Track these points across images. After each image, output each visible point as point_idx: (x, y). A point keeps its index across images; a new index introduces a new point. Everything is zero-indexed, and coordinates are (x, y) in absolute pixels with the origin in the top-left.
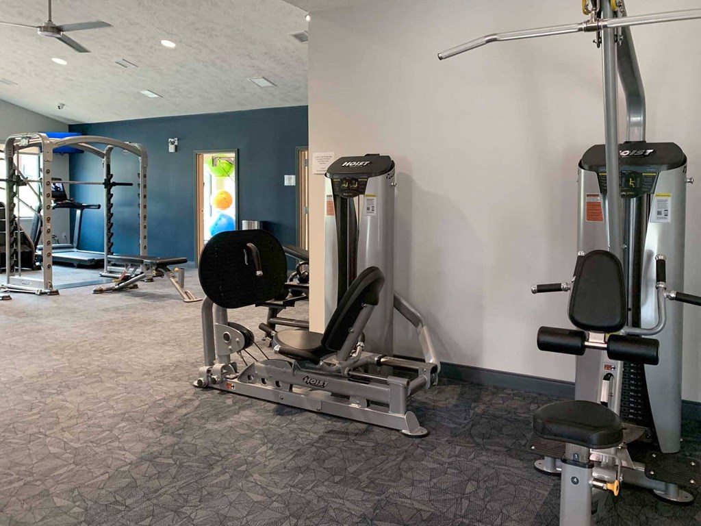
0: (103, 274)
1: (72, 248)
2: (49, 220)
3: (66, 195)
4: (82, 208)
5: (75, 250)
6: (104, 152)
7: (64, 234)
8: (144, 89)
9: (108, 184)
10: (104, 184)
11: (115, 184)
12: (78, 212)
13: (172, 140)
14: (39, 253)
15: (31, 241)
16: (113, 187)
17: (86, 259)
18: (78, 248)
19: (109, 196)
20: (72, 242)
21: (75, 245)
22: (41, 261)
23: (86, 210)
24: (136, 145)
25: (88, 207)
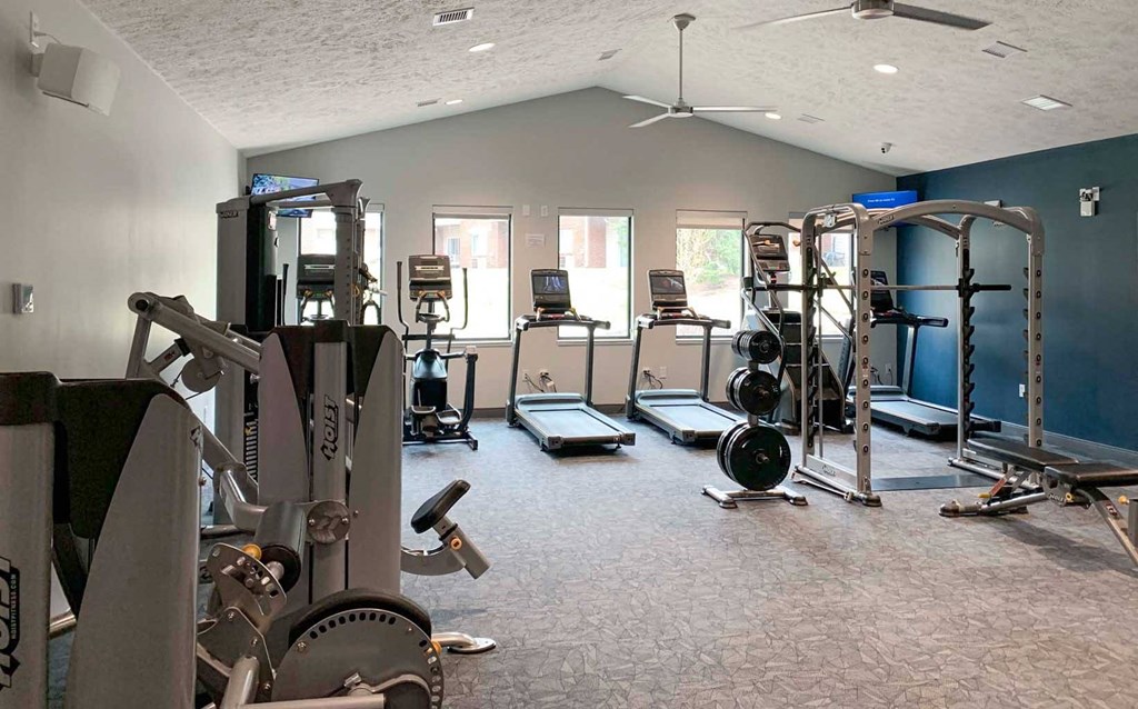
0: (955, 461)
1: (900, 393)
2: (865, 340)
3: (891, 300)
4: (917, 323)
5: (905, 398)
6: (959, 227)
7: (888, 366)
8: (1033, 95)
9: (966, 289)
10: (957, 288)
11: (977, 288)
12: (911, 330)
13: (1088, 192)
14: (850, 399)
15: (839, 381)
16: (975, 294)
17: (925, 422)
18: (910, 395)
19: (967, 311)
20: (900, 383)
21: (905, 387)
22: (852, 416)
23: (923, 328)
24: (1020, 210)
25: (927, 322)
